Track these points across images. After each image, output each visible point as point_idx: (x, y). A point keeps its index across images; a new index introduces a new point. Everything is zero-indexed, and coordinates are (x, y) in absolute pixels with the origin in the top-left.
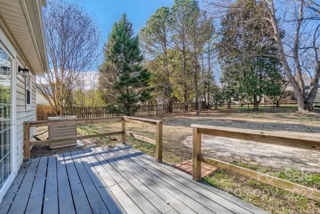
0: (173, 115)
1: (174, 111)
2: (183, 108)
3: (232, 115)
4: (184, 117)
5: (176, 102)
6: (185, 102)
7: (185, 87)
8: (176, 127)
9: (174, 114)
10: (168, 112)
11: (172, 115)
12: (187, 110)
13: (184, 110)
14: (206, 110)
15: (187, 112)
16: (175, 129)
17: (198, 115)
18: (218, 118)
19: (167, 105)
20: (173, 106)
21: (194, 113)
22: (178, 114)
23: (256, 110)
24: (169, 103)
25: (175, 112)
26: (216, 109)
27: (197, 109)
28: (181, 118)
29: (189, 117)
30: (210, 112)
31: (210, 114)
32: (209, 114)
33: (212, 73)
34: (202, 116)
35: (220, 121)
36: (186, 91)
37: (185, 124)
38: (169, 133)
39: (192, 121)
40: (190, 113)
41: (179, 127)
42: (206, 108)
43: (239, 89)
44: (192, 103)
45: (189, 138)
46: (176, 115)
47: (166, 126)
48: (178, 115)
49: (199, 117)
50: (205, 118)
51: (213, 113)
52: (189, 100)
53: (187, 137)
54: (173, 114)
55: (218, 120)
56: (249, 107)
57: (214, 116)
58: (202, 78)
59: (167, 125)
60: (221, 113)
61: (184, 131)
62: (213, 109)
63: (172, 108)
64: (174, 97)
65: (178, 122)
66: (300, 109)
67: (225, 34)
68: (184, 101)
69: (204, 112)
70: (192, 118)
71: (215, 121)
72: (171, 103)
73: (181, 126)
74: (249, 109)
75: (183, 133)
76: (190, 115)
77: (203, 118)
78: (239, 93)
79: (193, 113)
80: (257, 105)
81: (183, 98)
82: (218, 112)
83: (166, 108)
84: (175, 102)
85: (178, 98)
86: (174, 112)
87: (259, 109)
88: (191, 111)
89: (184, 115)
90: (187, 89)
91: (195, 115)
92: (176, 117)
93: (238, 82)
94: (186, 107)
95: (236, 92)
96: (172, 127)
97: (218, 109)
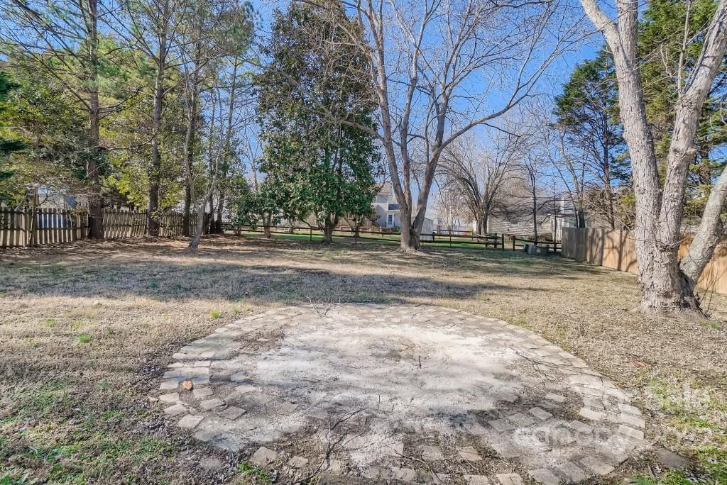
0: (106, 249)
1: (108, 233)
2: (143, 228)
3: (285, 253)
4: (147, 256)
5: (119, 208)
6: (152, 210)
7: (157, 164)
8: (116, 303)
9: (109, 245)
10: (83, 236)
11: (101, 248)
12: (156, 234)
13: (147, 235)
14: (214, 237)
15: (156, 241)
16: (111, 312)
17: (192, 251)
18: (256, 262)
19: (83, 214)
20: (107, 218)
21: (181, 243)
22: (121, 245)
23: (327, 243)
24: (91, 207)
25: (113, 239)
26: (238, 235)
27: (186, 233)
28: (137, 262)
29: (166, 258)
30: (226, 244)
31: (228, 247)
32: (224, 248)
33: (236, 143)
34: (207, 254)
35: (266, 273)
36: (158, 178)
37: (154, 286)
38: (76, 342)
39: (179, 274)
40: (168, 243)
41: (130, 301)
42: (211, 233)
43: (301, 192)
44: (174, 215)
45: (185, 361)
46: (115, 248)
47: (69, 300)
48: (123, 249)
49: (199, 256)
50: (219, 261)
51: (236, 247)
52: (164, 205)
53: (175, 356)
54: (106, 244)
55: (258, 268)
56: (311, 234)
57: (239, 255)
58: (208, 151)
59: (75, 293)
60: (256, 248)
61: (154, 320)
62: (231, 235)
63: (103, 227)
64: (114, 190)
65: (125, 280)
66: (404, 245)
67: (280, 56)
68: (147, 207)
69: (210, 243)
70: (177, 260)
71: (254, 272)
72: (98, 207)
73: (140, 294)
74: (313, 239)
75: (154, 333)
76: (167, 251)
77: (212, 260)
78: (298, 201)
79: (176, 244)
80: (331, 232)
81: (147, 198)
82: (246, 244)
83: (79, 225)
84: (115, 207)
85: (129, 197)
86: (110, 240)
87: (333, 240)
88: (169, 237)
89: (146, 248)
90: (161, 172)
91: (184, 252)
92: (114, 257)
93: (299, 176)
94: (154, 227)
95: (293, 197)
96: (95, 301)
97: (243, 236)
